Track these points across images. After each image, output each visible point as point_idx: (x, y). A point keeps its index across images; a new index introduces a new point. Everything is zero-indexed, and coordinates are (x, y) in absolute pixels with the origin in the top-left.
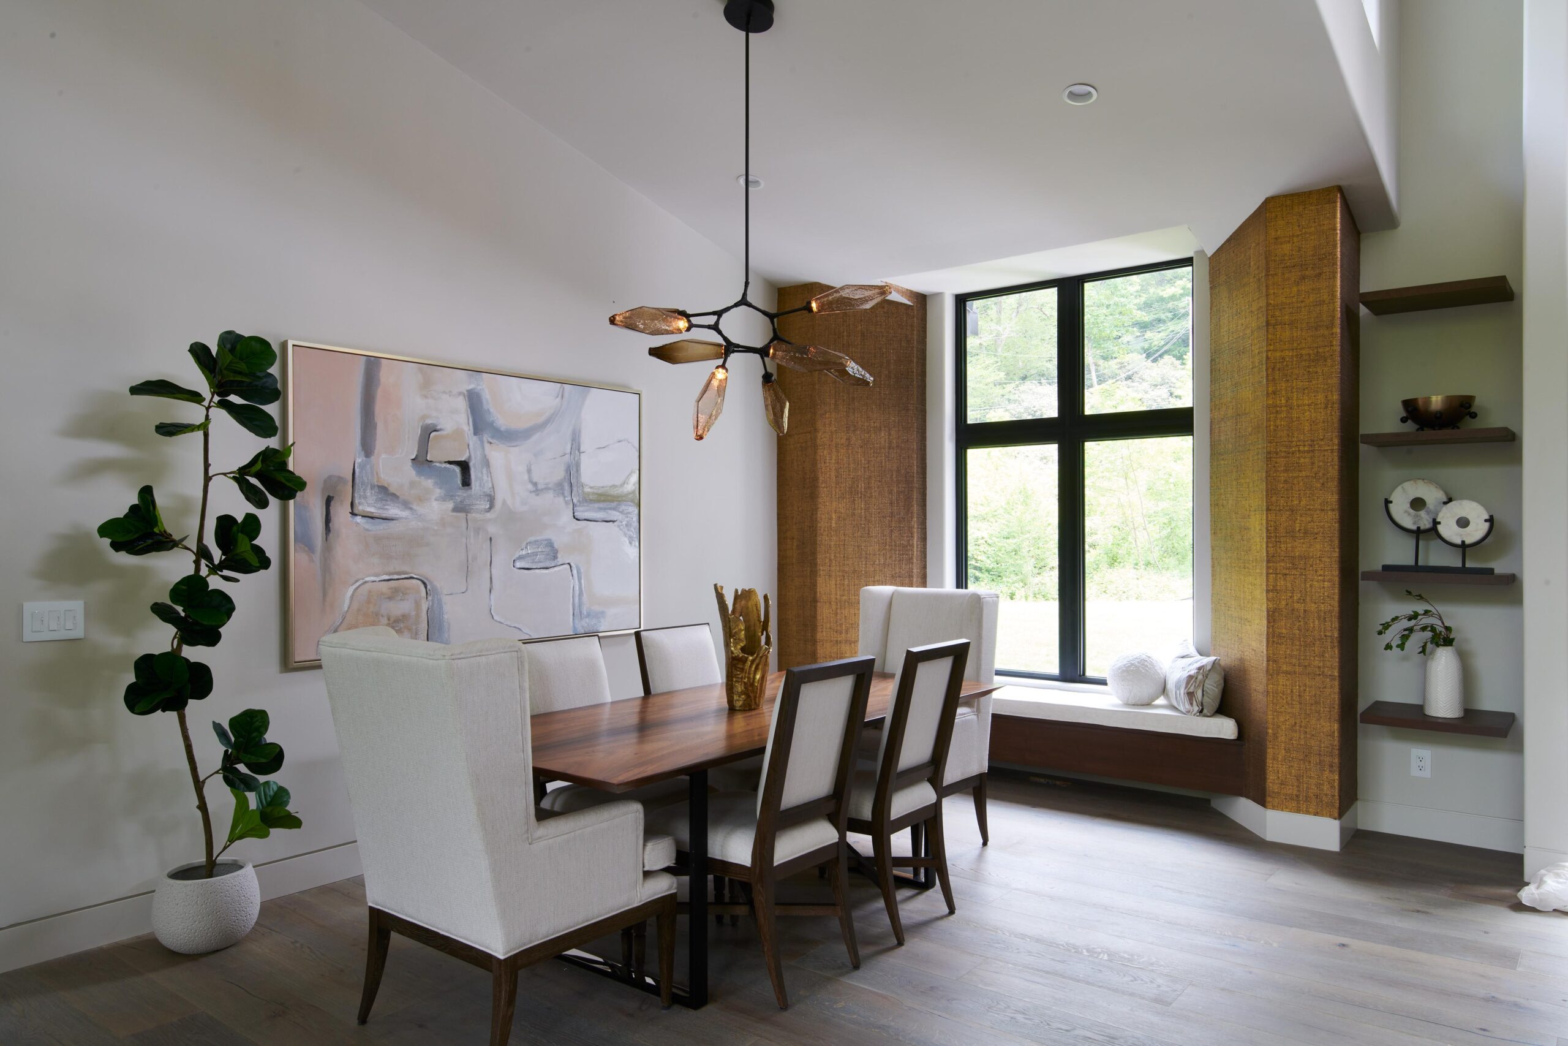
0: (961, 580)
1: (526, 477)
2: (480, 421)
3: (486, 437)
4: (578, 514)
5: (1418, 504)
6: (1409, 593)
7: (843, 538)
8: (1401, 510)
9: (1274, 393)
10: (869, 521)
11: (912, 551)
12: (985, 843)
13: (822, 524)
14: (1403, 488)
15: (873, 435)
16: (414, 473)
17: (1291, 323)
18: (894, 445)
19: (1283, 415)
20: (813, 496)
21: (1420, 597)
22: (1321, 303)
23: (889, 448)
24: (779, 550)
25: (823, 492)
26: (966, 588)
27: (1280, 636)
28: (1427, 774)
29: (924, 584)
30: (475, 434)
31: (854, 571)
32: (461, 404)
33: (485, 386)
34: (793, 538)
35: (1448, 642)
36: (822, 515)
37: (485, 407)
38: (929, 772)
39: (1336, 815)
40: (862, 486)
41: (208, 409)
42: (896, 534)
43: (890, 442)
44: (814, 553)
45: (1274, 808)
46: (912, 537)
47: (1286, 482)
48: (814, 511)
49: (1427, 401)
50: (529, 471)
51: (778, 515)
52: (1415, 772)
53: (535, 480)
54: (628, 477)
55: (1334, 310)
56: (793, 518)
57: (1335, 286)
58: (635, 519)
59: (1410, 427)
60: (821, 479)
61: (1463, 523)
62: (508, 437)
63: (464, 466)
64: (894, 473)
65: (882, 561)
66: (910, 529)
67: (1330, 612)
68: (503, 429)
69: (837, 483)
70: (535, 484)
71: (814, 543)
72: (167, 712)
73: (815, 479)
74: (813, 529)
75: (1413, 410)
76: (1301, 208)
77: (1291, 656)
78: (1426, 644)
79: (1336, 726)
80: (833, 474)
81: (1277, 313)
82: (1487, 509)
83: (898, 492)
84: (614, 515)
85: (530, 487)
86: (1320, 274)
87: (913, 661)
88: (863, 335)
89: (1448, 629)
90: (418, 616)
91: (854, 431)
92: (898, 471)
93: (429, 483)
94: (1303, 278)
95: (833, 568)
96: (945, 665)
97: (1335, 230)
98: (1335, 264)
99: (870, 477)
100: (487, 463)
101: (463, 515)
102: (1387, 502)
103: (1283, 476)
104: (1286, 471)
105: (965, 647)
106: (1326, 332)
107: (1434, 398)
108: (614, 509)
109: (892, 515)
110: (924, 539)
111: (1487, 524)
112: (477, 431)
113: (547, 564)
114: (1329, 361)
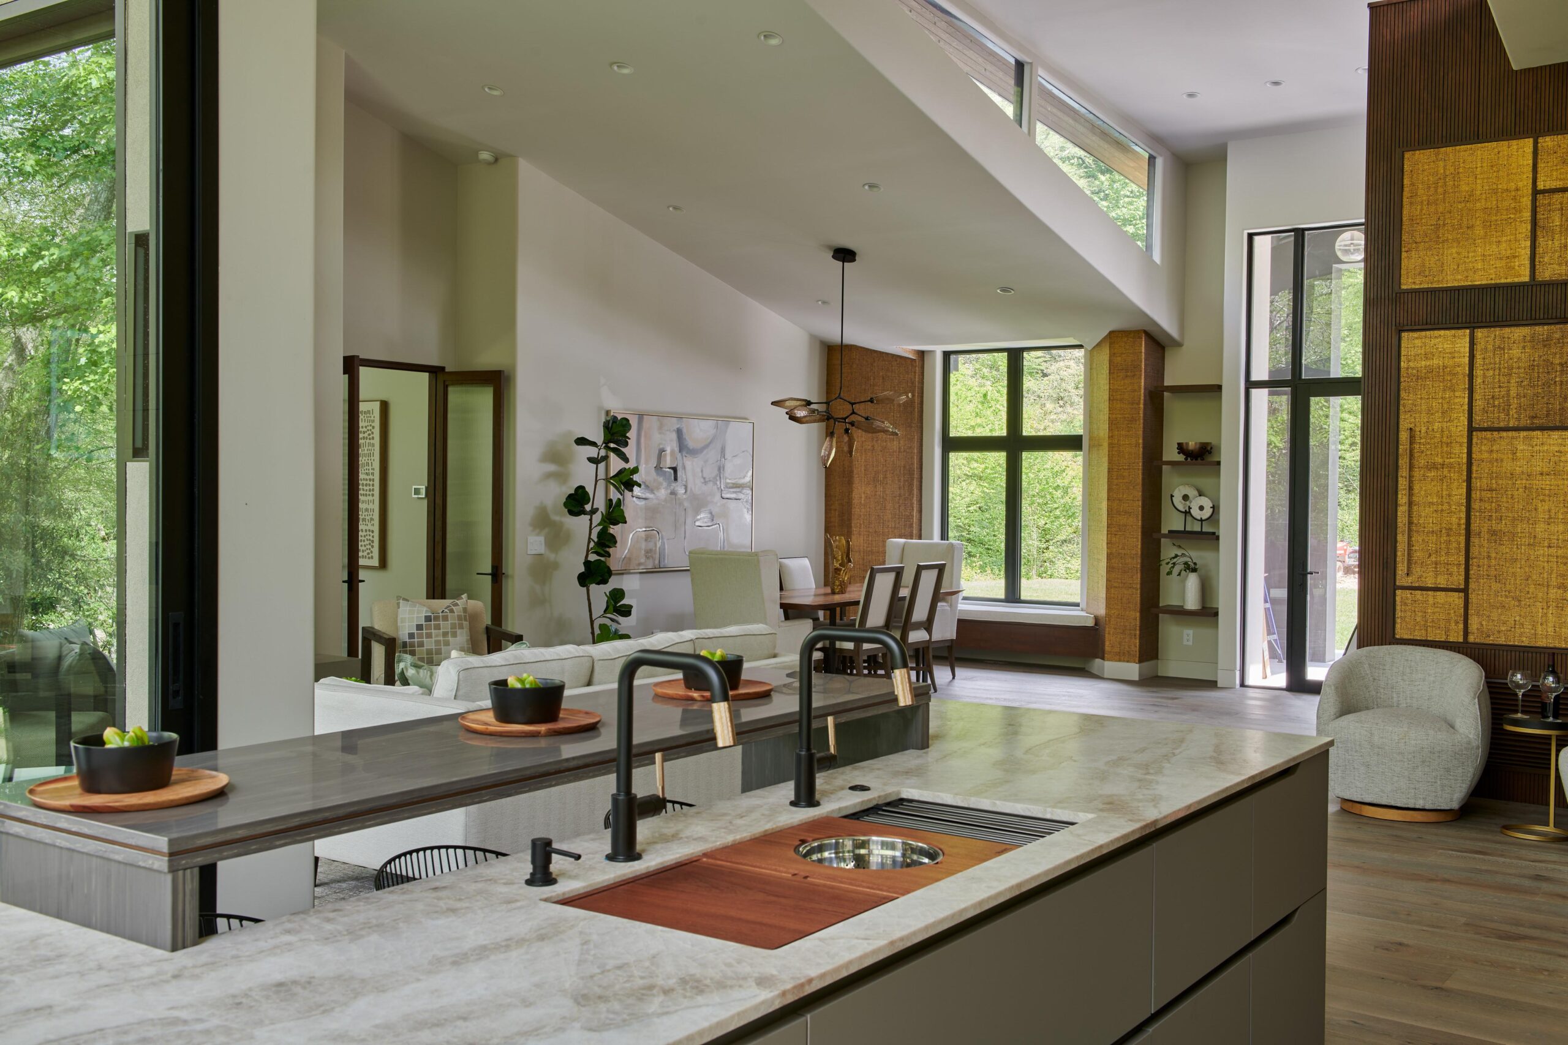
0: (944, 535)
1: (701, 474)
2: (682, 446)
3: (684, 453)
4: (724, 496)
5: (1186, 498)
6: (1174, 545)
7: (868, 510)
8: (1178, 501)
9: (1112, 437)
10: (886, 499)
11: (913, 519)
12: (954, 678)
13: (855, 501)
14: (1179, 490)
15: (889, 444)
16: (655, 474)
17: (1121, 400)
18: (902, 450)
19: (1116, 449)
20: (850, 483)
21: (1180, 547)
22: (1134, 391)
23: (899, 452)
24: (826, 517)
25: (856, 480)
26: (947, 540)
27: (1113, 568)
28: (1190, 643)
29: (920, 538)
30: (680, 452)
31: (876, 532)
32: (674, 436)
33: (684, 425)
34: (836, 510)
35: (1194, 570)
36: (855, 495)
37: (684, 437)
38: (926, 626)
39: (1137, 661)
40: (881, 476)
41: (600, 449)
42: (902, 508)
43: (900, 448)
44: (850, 520)
45: (1108, 660)
46: (913, 510)
47: (1117, 485)
48: (850, 492)
49: (1187, 444)
50: (702, 471)
51: (826, 494)
52: (1185, 643)
53: (704, 476)
54: (747, 473)
55: (1140, 395)
56: (835, 497)
57: (1140, 383)
58: (750, 498)
59: (1181, 458)
60: (855, 472)
61: (1201, 508)
62: (693, 452)
63: (675, 469)
64: (902, 469)
65: (893, 526)
66: (912, 504)
67: (1136, 554)
68: (691, 448)
69: (866, 475)
70: (704, 478)
71: (850, 514)
72: (601, 585)
73: (852, 472)
74: (850, 503)
75: (1181, 448)
76: (1126, 339)
77: (1118, 578)
78: (1181, 571)
79: (1138, 614)
80: (863, 469)
81: (1114, 394)
82: (1212, 502)
83: (904, 481)
84: (741, 496)
85: (702, 480)
86: (1134, 375)
87: (920, 569)
88: (883, 378)
89: (1195, 564)
90: (656, 550)
91: (877, 441)
92: (904, 467)
93: (661, 479)
94: (1127, 376)
95: (862, 530)
96: (935, 572)
97: (1141, 352)
98: (1141, 371)
99: (886, 471)
100: (684, 468)
101: (673, 496)
102: (1172, 496)
103: (1115, 482)
104: (1117, 479)
105: (944, 565)
106: (1137, 406)
107: (1190, 443)
108: (740, 492)
109: (900, 495)
110: (920, 511)
111: (1212, 509)
112: (680, 451)
113: (709, 524)
114: (1138, 422)
